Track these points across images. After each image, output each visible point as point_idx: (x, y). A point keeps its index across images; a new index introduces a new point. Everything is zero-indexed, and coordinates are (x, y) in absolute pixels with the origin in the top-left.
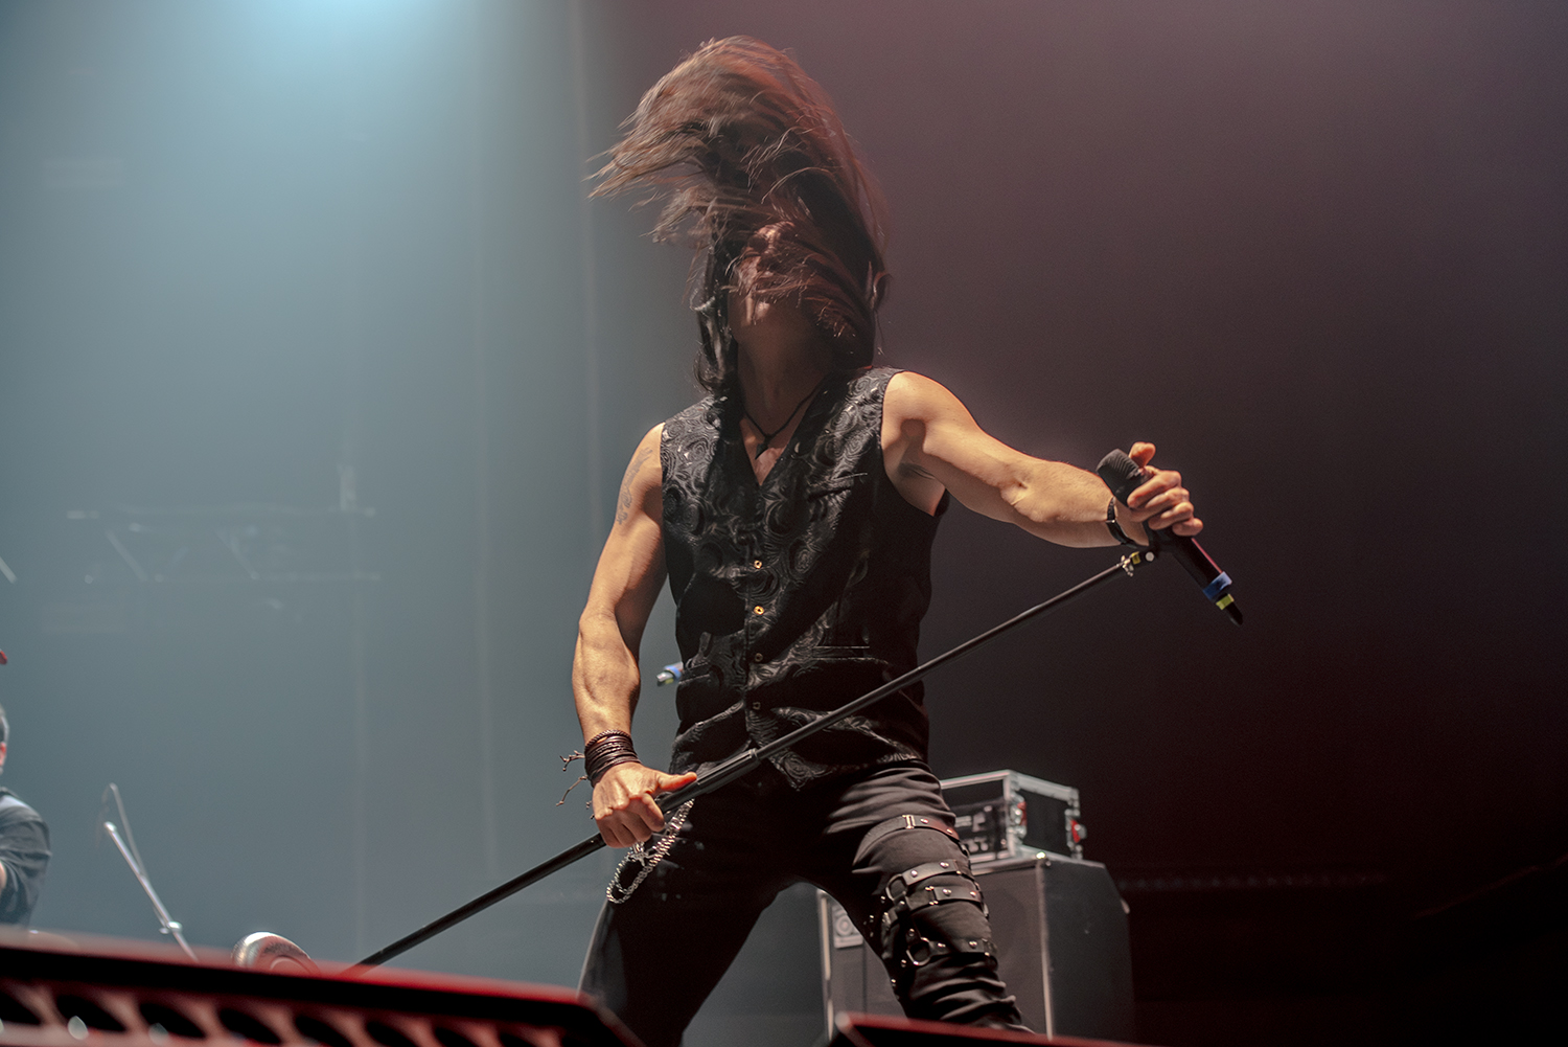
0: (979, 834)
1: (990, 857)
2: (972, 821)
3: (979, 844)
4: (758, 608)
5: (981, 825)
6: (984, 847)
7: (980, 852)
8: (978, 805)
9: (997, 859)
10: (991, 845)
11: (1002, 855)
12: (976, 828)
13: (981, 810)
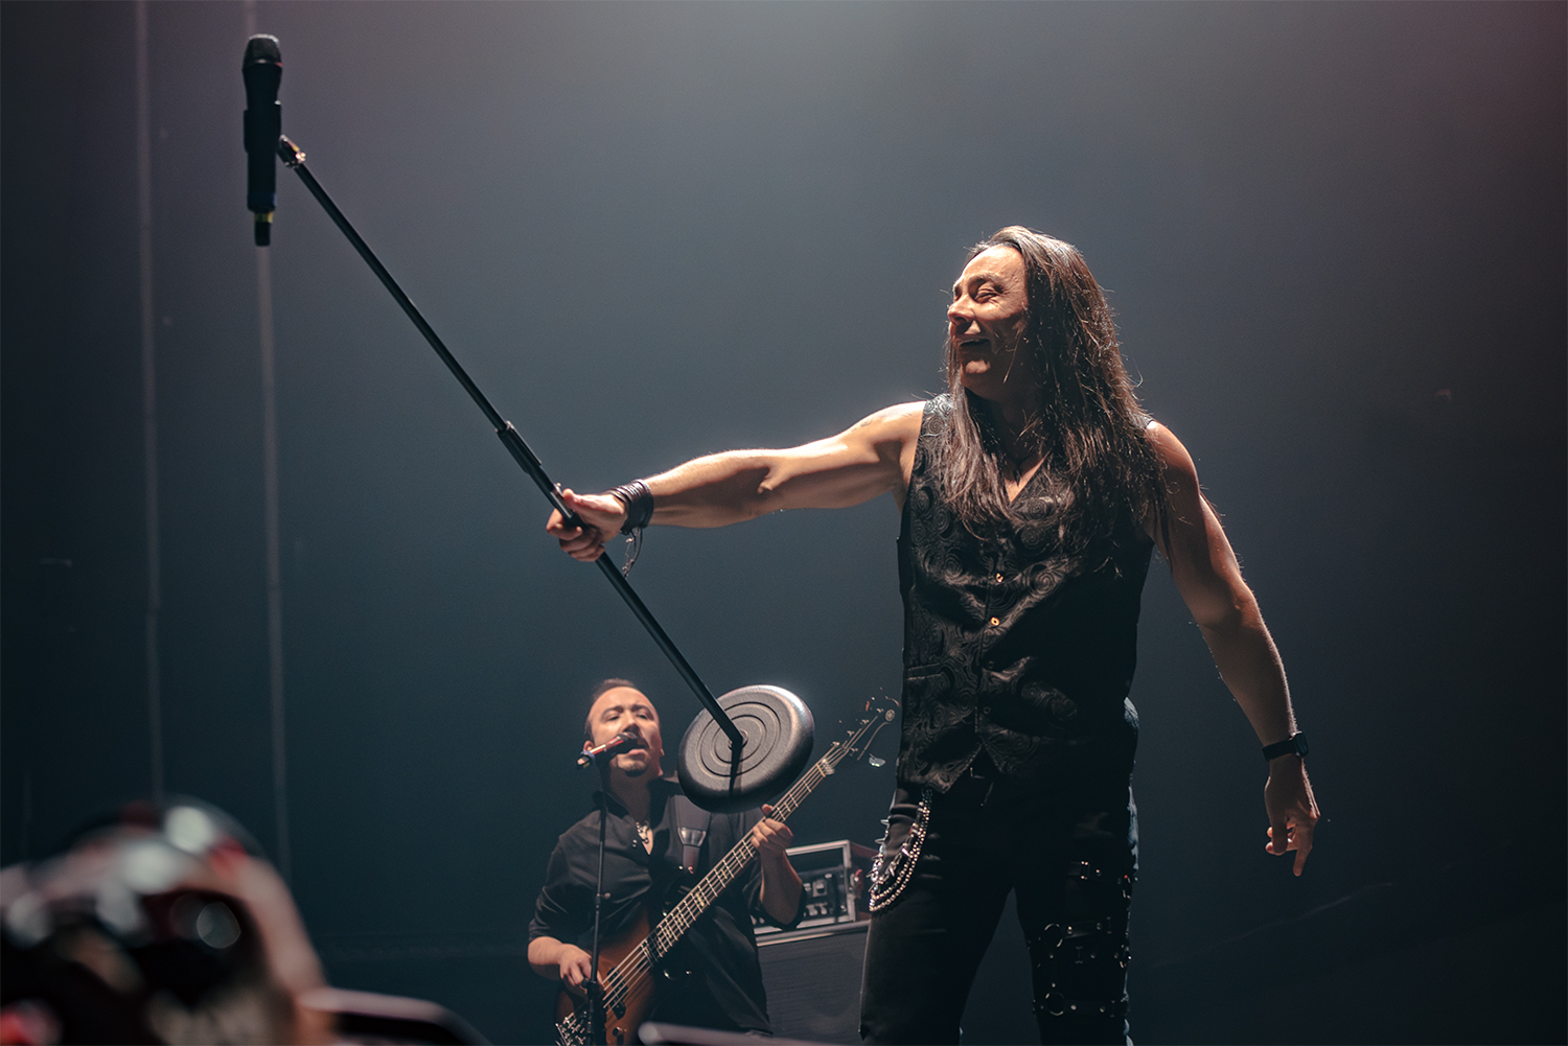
0: (818, 900)
1: (830, 920)
2: (812, 886)
3: (819, 909)
4: (993, 619)
5: (820, 891)
6: (824, 912)
7: (820, 916)
8: (818, 872)
9: (837, 923)
10: (831, 910)
11: (842, 919)
12: (816, 894)
13: (822, 876)
